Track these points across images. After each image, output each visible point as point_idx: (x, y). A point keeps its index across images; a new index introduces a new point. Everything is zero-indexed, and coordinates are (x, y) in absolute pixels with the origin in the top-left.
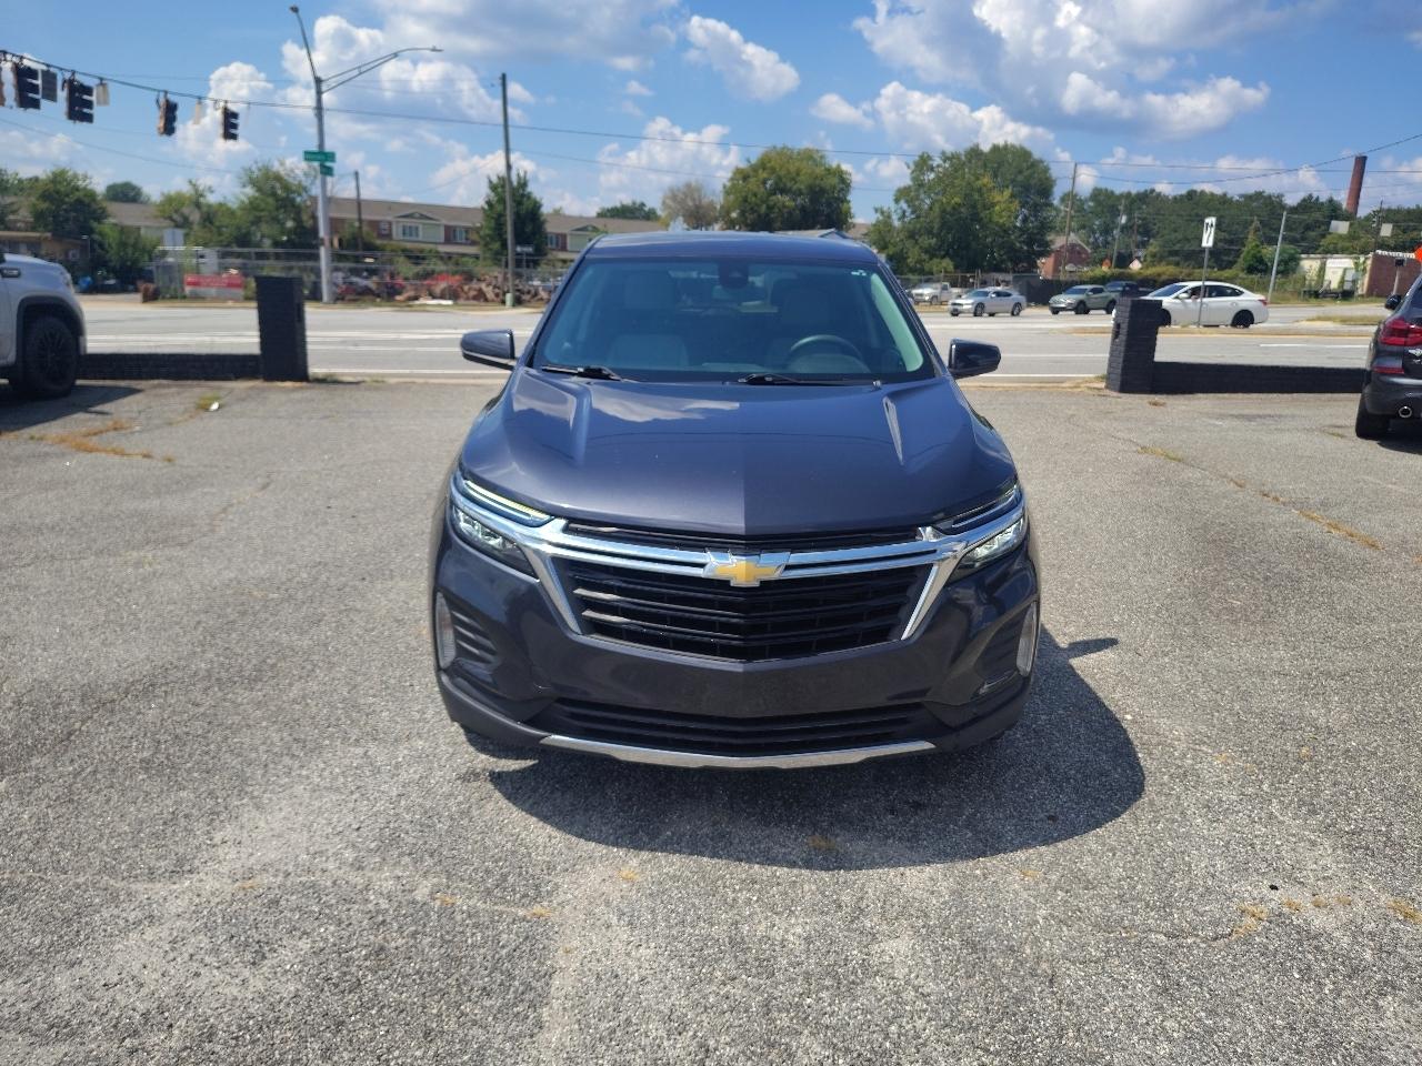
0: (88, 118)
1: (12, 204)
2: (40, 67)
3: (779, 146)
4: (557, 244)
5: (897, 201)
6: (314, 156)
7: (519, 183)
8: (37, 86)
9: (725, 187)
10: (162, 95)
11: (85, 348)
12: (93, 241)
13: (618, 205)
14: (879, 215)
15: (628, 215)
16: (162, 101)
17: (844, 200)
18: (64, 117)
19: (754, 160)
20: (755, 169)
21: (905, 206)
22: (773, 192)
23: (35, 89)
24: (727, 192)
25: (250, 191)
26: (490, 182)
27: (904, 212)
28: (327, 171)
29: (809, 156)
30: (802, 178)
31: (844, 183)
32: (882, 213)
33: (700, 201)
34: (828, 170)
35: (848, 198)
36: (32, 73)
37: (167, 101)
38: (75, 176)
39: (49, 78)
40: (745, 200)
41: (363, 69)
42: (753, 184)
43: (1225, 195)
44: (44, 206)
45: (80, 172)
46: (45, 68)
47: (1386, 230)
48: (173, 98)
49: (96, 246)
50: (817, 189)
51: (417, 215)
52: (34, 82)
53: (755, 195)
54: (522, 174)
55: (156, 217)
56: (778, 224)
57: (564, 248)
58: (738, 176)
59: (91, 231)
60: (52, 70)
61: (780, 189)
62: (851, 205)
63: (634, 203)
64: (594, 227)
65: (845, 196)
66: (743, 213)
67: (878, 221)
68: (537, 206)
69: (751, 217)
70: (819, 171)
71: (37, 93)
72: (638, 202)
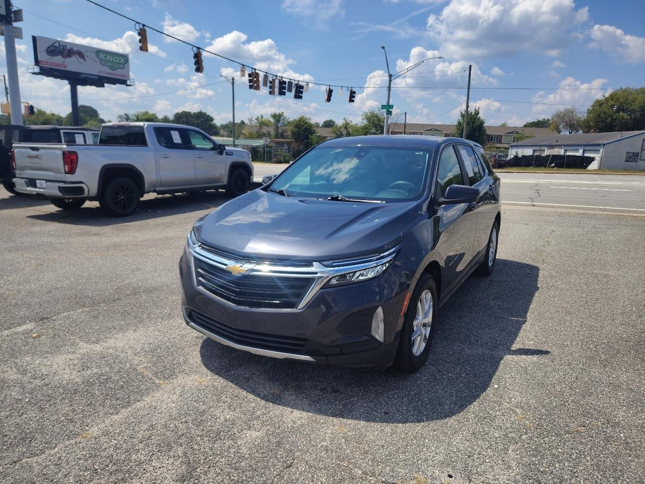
0: (301, 97)
1: (286, 129)
2: (287, 80)
3: (624, 88)
4: (497, 141)
6: (384, 107)
7: (475, 113)
8: (286, 87)
9: (588, 110)
10: (328, 87)
11: (253, 180)
12: (308, 142)
15: (540, 125)
16: (328, 89)
18: (293, 97)
19: (607, 96)
20: (607, 100)
22: (618, 111)
23: (284, 88)
24: (589, 112)
25: (365, 122)
26: (461, 113)
28: (389, 113)
30: (636, 103)
36: (284, 83)
37: (330, 89)
38: (306, 119)
39: (290, 83)
40: (599, 116)
41: (409, 69)
42: (604, 108)
44: (295, 130)
45: (308, 117)
46: (289, 80)
48: (331, 88)
49: (309, 144)
51: (433, 129)
52: (285, 86)
53: (605, 113)
54: (477, 109)
55: (331, 133)
57: (500, 142)
58: (598, 105)
59: (308, 138)
60: (292, 81)
61: (622, 109)
63: (544, 120)
64: (517, 132)
66: (597, 123)
68: (482, 123)
69: (601, 125)
71: (285, 89)
72: (546, 119)
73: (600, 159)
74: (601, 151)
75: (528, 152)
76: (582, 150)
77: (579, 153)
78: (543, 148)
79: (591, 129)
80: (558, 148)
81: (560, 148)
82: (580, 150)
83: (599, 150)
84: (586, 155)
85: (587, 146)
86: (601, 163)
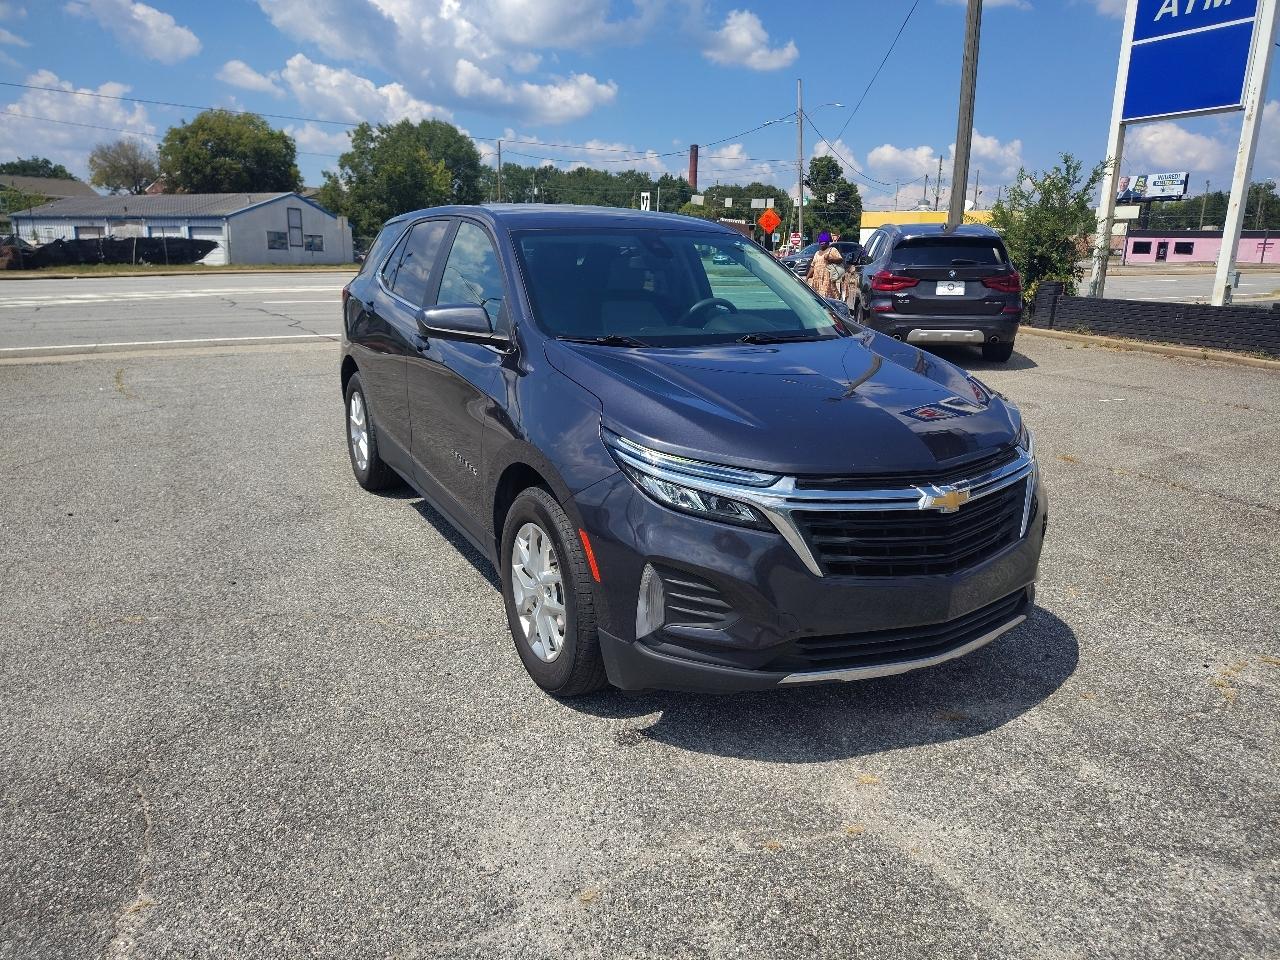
3: (215, 109)
5: (342, 167)
9: (160, 146)
13: (16, 161)
14: (326, 180)
15: (31, 172)
17: (291, 164)
19: (189, 122)
20: (190, 129)
21: (350, 172)
22: (216, 154)
24: (164, 152)
27: (350, 177)
29: (249, 120)
30: (244, 141)
31: (290, 149)
32: (330, 177)
33: (135, 160)
34: (271, 134)
35: (295, 162)
40: (187, 160)
42: (192, 145)
43: (606, 172)
47: (728, 203)
50: (264, 152)
53: (197, 156)
56: (226, 186)
58: (174, 137)
61: (221, 150)
62: (299, 168)
63: (36, 160)
65: (291, 160)
66: (185, 174)
67: (326, 186)
69: (196, 178)
70: (261, 135)
72: (41, 159)
73: (227, 243)
74: (225, 228)
75: (66, 232)
76: (186, 228)
77: (183, 233)
78: (97, 224)
79: (178, 186)
80: (133, 223)
81: (137, 223)
82: (182, 229)
83: (220, 228)
84: (197, 237)
85: (195, 220)
86: (230, 252)
